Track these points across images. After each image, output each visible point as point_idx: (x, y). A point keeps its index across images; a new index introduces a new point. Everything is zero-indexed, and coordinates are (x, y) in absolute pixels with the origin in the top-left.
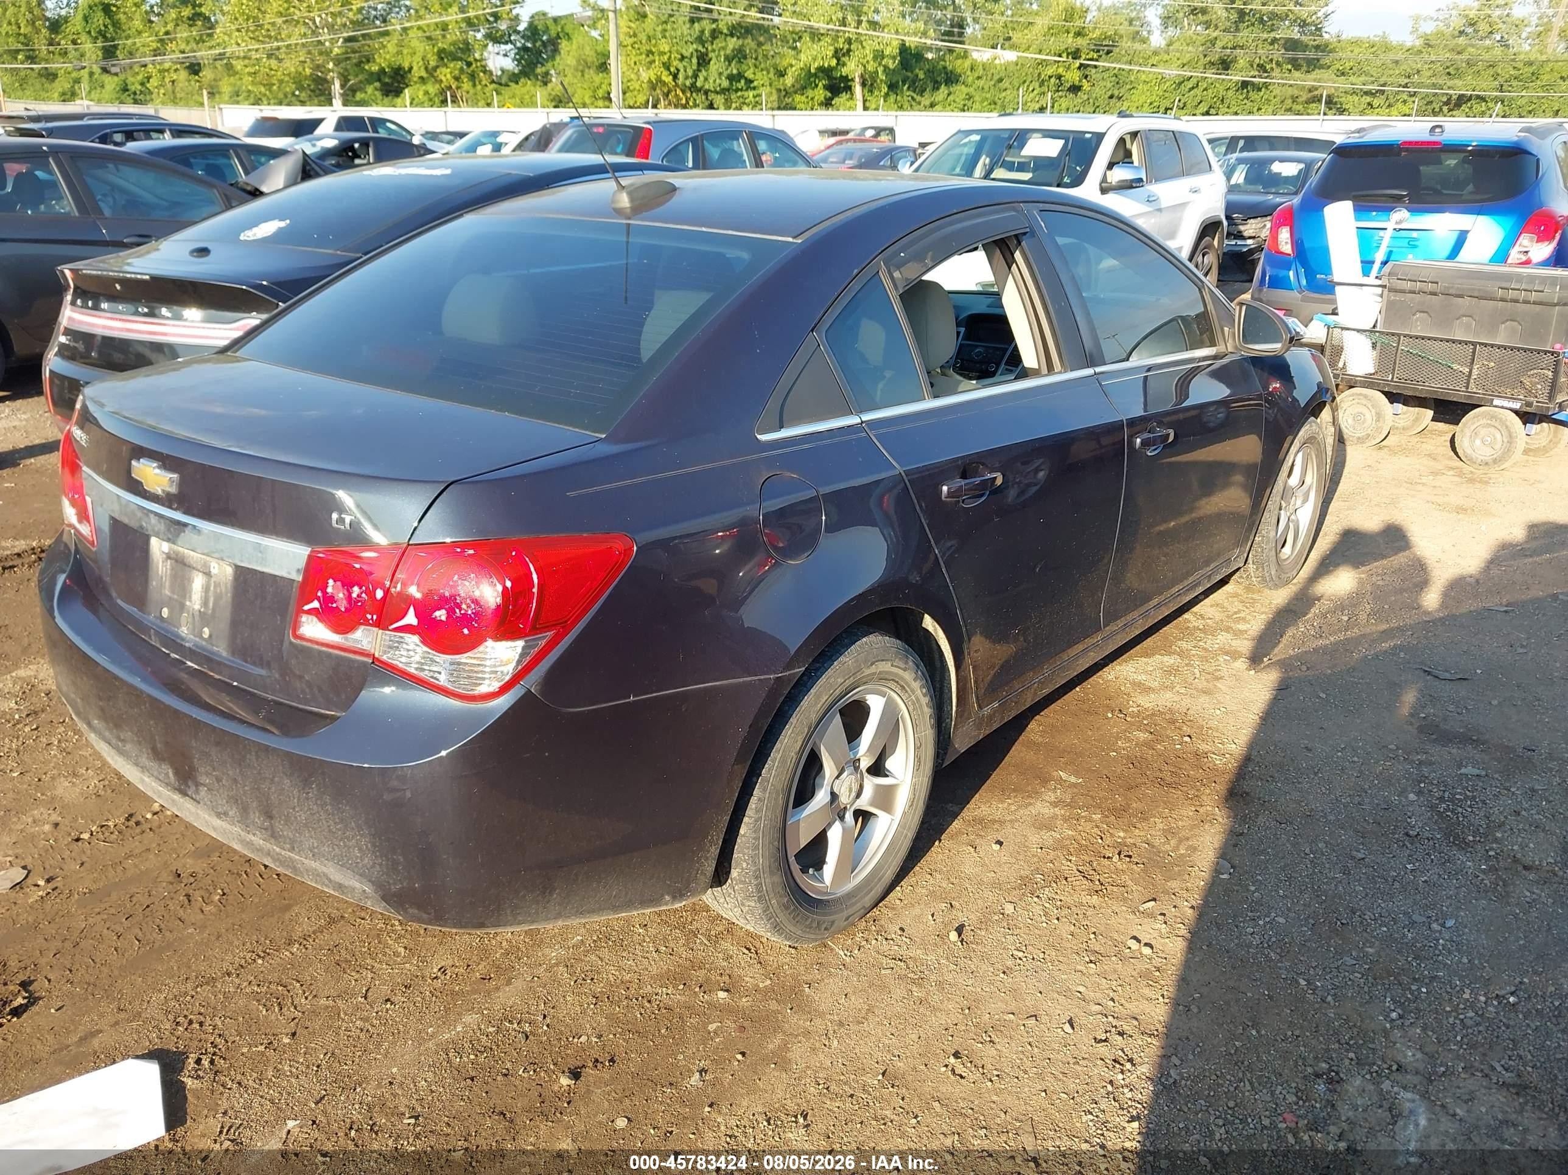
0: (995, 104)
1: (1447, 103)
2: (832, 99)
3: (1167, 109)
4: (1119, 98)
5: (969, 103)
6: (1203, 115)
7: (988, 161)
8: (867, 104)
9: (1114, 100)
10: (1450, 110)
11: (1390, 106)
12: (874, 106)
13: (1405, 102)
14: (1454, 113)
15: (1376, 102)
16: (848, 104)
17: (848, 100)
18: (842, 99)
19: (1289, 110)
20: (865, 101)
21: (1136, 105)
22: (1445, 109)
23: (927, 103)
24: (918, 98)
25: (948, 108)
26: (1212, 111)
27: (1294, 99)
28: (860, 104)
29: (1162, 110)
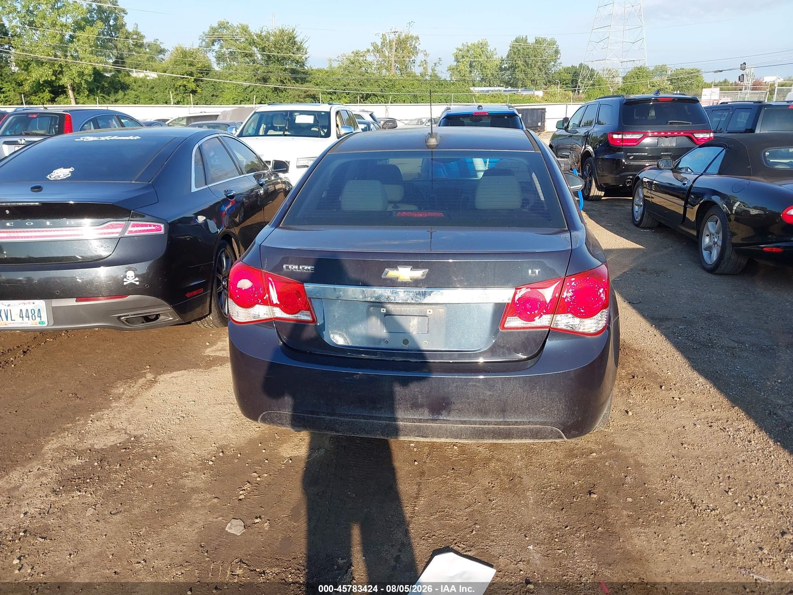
0: (153, 100)
1: (362, 98)
2: (55, 98)
3: (241, 101)
4: (217, 96)
5: (137, 100)
6: (259, 104)
7: (265, 126)
8: (77, 100)
9: (214, 97)
10: (364, 101)
11: (339, 99)
12: (82, 102)
13: (345, 97)
14: (366, 102)
15: (333, 98)
16: (66, 100)
17: (65, 98)
18: (61, 98)
19: (298, 101)
20: (76, 99)
21: (226, 99)
22: (362, 100)
23: (113, 100)
24: (107, 97)
25: (126, 102)
26: (263, 102)
27: (299, 96)
28: (73, 101)
29: (239, 102)
